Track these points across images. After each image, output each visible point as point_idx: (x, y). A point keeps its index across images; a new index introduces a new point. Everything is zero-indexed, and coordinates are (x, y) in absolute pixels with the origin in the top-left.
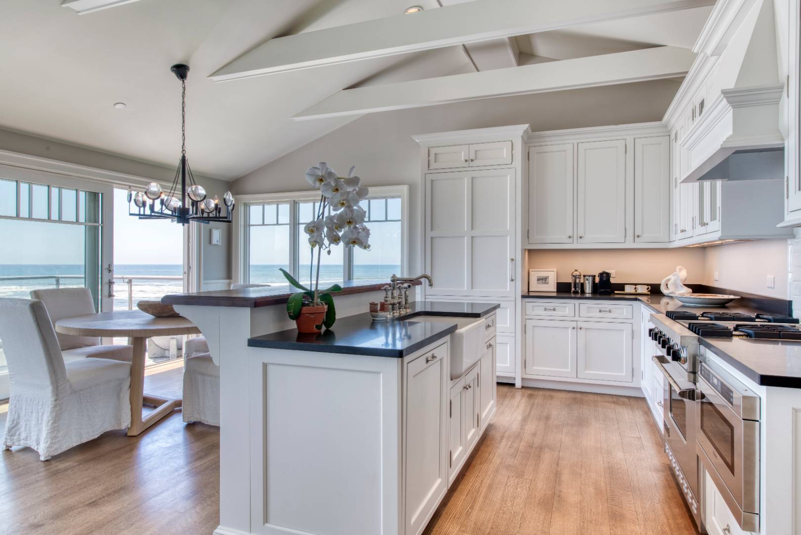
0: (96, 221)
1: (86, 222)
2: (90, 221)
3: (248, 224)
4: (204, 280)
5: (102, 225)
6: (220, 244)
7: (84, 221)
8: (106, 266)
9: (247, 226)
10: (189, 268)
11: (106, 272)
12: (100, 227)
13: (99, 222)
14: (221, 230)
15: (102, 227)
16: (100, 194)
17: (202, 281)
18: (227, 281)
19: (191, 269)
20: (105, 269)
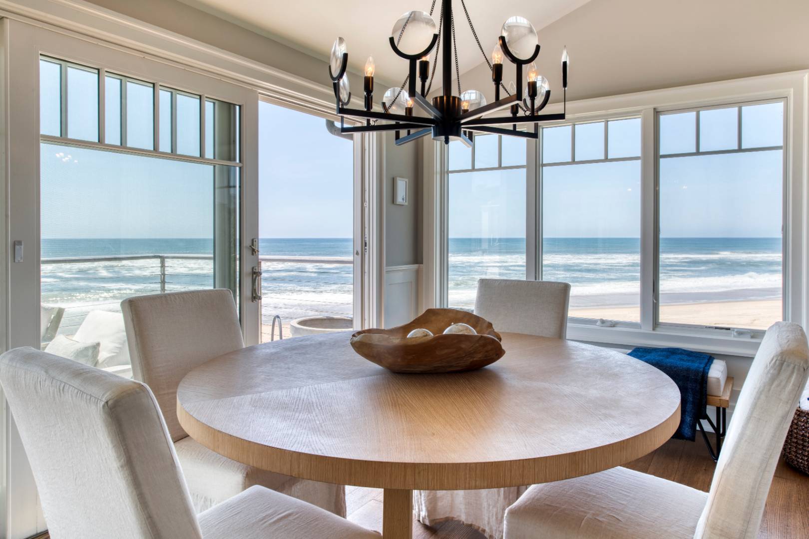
0: (231, 158)
1: (214, 158)
2: (222, 158)
3: (446, 170)
4: (386, 266)
5: (241, 165)
6: (407, 204)
7: (212, 157)
8: (247, 242)
9: (445, 172)
10: (364, 244)
11: (247, 253)
12: (238, 169)
13: (235, 160)
14: (407, 180)
15: (240, 168)
16: (237, 108)
17: (385, 268)
18: (415, 266)
19: (367, 248)
20: (246, 247)
